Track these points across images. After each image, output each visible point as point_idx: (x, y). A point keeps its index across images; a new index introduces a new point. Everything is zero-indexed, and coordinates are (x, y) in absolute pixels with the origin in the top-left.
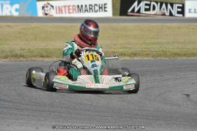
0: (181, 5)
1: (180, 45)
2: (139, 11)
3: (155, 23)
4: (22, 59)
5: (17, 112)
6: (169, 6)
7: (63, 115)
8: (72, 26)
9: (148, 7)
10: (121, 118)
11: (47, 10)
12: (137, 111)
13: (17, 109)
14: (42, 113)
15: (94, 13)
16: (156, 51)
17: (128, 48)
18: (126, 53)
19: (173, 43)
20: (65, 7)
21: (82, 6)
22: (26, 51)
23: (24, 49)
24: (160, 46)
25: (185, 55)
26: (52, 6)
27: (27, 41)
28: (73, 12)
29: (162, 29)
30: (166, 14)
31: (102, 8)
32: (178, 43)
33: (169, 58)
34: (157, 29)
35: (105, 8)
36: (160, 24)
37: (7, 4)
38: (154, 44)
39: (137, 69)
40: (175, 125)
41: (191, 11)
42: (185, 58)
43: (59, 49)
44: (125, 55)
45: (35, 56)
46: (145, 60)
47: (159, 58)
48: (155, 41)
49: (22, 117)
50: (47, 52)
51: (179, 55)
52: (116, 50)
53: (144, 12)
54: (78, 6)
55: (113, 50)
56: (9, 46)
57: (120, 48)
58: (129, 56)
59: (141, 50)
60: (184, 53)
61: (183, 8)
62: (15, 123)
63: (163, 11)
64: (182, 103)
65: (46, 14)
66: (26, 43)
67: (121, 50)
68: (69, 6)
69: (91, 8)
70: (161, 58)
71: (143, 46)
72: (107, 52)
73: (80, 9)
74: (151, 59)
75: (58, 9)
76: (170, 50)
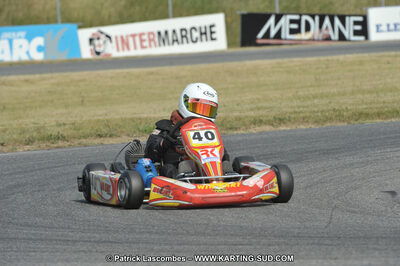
0: (360, 19)
1: (367, 96)
2: (278, 35)
3: (312, 56)
4: (60, 143)
6: (337, 22)
7: (156, 248)
8: (152, 73)
9: (295, 26)
10: (269, 245)
11: (100, 46)
12: (297, 231)
13: (64, 241)
14: (114, 245)
15: (191, 44)
16: (322, 112)
17: (266, 108)
18: (264, 119)
19: (353, 93)
20: (133, 36)
21: (166, 32)
22: (67, 127)
23: (64, 124)
24: (328, 101)
25: (379, 115)
26: (109, 37)
27: (67, 106)
28: (150, 46)
29: (327, 68)
30: (333, 38)
31: (205, 33)
32: (363, 92)
33: (349, 123)
34: (317, 68)
35: (212, 33)
36: (322, 58)
37: (20, 37)
38: (315, 97)
39: (288, 149)
41: (381, 28)
42: (378, 121)
43: (133, 120)
44: (261, 121)
45: (85, 137)
46: (302, 130)
47: (328, 124)
48: (317, 91)
49: (76, 256)
50: (108, 126)
51: (367, 115)
52: (243, 115)
53: (289, 37)
54: (159, 33)
55: (236, 114)
56: (32, 120)
57: (252, 110)
58: (270, 123)
59: (290, 110)
60: (376, 110)
61: (364, 23)
63: (326, 32)
64: (384, 208)
65: (98, 53)
66: (64, 111)
67: (252, 114)
68: (141, 35)
69: (184, 35)
70: (333, 124)
71: (296, 103)
72: (225, 119)
73: (163, 38)
74: (313, 126)
75: (120, 41)
76: (349, 107)
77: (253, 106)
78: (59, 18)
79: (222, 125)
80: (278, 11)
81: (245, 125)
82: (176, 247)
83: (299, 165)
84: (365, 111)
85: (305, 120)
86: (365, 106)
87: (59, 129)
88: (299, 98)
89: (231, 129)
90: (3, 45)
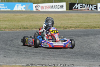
0: (96, 6)
1: (96, 23)
2: (77, 8)
3: (85, 13)
4: (27, 29)
5: (26, 53)
6: (91, 6)
7: (46, 54)
8: (49, 15)
9: (81, 6)
10: (72, 55)
11: (38, 8)
12: (78, 52)
14: (36, 53)
15: (58, 9)
16: (86, 26)
17: (73, 24)
18: (73, 27)
19: (93, 22)
20: (45, 6)
21: (53, 6)
22: (28, 26)
23: (28, 25)
24: (87, 23)
26: (40, 6)
27: (29, 21)
28: (49, 9)
29: (88, 16)
31: (61, 7)
32: (95, 22)
33: (92, 29)
34: (85, 16)
35: (63, 7)
36: (87, 14)
37: (20, 5)
38: (85, 22)
39: (78, 34)
40: (95, 58)
42: (98, 29)
44: (72, 27)
45: (33, 28)
46: (81, 30)
47: (87, 29)
48: (85, 21)
49: (28, 55)
50: (38, 26)
51: (96, 27)
53: (80, 9)
54: (51, 6)
55: (67, 25)
56: (21, 24)
58: (74, 28)
59: (79, 25)
60: (98, 26)
62: (25, 57)
63: (88, 8)
64: (98, 48)
65: (37, 10)
66: (28, 22)
67: (70, 25)
68: (47, 6)
69: (57, 7)
70: (88, 29)
72: (64, 26)
73: (52, 7)
74: (84, 29)
75: (42, 7)
76: (92, 25)
77: (71, 24)
78: (29, 1)
79: (63, 27)
80: (78, 3)
81: (68, 28)
83: (80, 37)
85: (82, 27)
86: (95, 25)
88: (81, 22)
89: (65, 28)
90: (16, 6)
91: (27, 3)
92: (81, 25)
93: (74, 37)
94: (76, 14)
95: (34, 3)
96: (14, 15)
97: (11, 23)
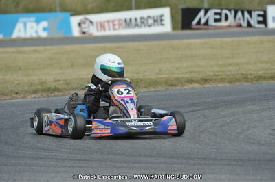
0: (262, 13)
1: (265, 65)
2: (206, 23)
3: (228, 37)
4: (56, 93)
6: (246, 14)
7: (118, 165)
8: (120, 47)
9: (218, 17)
10: (195, 164)
11: (85, 28)
14: (90, 163)
15: (147, 27)
16: (234, 75)
17: (197, 72)
18: (195, 79)
19: (255, 63)
20: (108, 22)
21: (131, 20)
22: (61, 82)
23: (59, 81)
24: (238, 68)
25: (272, 78)
26: (91, 22)
27: (62, 68)
28: (119, 29)
29: (239, 45)
30: (243, 25)
31: (157, 21)
32: (262, 62)
33: (252, 83)
34: (232, 46)
35: (162, 20)
36: (236, 39)
37: (31, 21)
38: (230, 65)
39: (210, 100)
42: (272, 82)
44: (192, 81)
46: (220, 87)
47: (238, 84)
48: (231, 61)
51: (264, 78)
52: (180, 76)
53: (214, 24)
54: (126, 20)
55: (176, 76)
56: (38, 78)
57: (186, 73)
58: (198, 82)
59: (212, 74)
60: (270, 75)
61: (265, 16)
63: (238, 21)
65: (84, 33)
66: (60, 71)
67: (186, 76)
68: (113, 21)
69: (143, 22)
70: (241, 84)
71: (216, 69)
72: (168, 79)
73: (128, 23)
74: (227, 85)
75: (99, 25)
76: (252, 73)
77: (187, 70)
79: (166, 83)
80: (206, 6)
81: (181, 83)
82: (131, 165)
83: (217, 110)
84: (263, 75)
85: (222, 80)
86: (263, 72)
87: (55, 84)
88: (219, 65)
89: (172, 85)
90: (20, 26)
91: (52, 15)
92: (220, 73)
93: (198, 110)
94: (202, 41)
95: (73, 13)
96: (13, 53)
97: (8, 77)
